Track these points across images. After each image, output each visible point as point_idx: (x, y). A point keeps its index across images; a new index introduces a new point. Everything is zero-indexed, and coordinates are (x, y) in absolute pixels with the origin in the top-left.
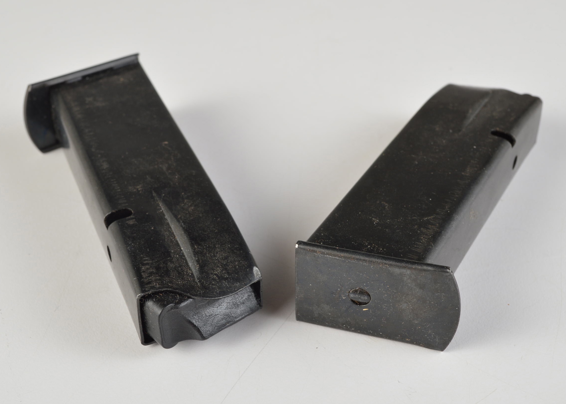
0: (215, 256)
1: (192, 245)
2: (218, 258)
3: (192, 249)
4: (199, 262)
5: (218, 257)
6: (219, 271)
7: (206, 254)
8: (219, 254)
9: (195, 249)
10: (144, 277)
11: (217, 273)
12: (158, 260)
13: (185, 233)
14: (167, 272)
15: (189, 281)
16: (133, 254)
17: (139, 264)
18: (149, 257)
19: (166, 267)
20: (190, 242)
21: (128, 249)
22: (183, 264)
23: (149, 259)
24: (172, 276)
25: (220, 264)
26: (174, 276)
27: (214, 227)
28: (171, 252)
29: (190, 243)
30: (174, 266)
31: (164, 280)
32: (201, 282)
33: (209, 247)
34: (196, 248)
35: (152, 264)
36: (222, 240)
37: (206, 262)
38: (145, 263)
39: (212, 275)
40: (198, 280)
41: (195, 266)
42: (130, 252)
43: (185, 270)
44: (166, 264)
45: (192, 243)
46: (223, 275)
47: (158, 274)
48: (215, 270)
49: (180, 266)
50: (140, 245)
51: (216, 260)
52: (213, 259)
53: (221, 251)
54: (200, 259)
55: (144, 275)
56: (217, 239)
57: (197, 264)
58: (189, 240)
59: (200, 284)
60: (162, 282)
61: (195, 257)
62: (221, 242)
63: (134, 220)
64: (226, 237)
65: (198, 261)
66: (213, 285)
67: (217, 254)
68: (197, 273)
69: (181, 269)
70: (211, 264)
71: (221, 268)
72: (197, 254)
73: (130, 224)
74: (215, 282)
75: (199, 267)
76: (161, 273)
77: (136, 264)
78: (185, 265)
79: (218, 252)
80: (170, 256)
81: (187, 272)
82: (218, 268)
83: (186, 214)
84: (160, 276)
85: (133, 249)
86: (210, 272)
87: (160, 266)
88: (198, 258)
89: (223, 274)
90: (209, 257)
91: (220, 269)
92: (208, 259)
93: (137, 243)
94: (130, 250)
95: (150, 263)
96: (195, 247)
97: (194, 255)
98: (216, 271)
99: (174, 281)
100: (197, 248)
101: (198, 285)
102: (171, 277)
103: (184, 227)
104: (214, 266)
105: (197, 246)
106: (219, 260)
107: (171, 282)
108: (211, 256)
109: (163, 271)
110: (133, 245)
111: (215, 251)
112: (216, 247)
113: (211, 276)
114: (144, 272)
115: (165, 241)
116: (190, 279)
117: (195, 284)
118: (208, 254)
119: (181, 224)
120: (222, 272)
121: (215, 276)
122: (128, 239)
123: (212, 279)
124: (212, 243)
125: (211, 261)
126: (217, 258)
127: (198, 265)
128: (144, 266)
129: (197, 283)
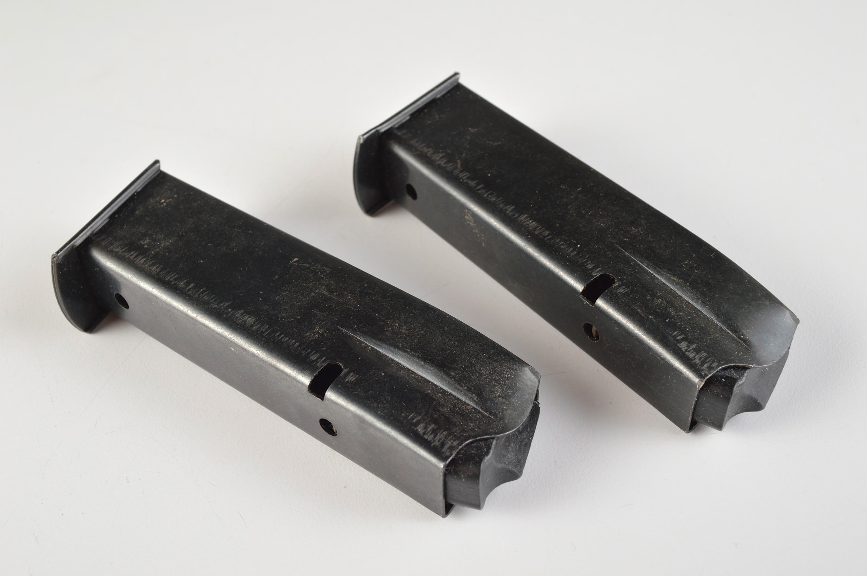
0: (481, 375)
1: (447, 374)
2: (487, 375)
3: (451, 378)
4: (472, 391)
5: (485, 374)
6: (499, 391)
7: (470, 377)
8: (483, 369)
9: (454, 377)
10: (431, 441)
11: (499, 394)
12: (425, 411)
13: (425, 362)
14: (448, 420)
15: (479, 419)
16: (392, 418)
17: (410, 428)
18: (413, 413)
19: (442, 415)
20: (441, 370)
21: (380, 413)
22: (455, 402)
23: (416, 415)
24: (458, 423)
25: (494, 381)
26: (460, 421)
27: (450, 340)
28: (429, 393)
29: (442, 372)
30: (448, 409)
31: (454, 432)
32: (493, 413)
33: (466, 367)
34: (454, 375)
35: (423, 419)
36: (472, 352)
37: (479, 387)
38: (416, 422)
39: (496, 399)
40: (488, 413)
41: (471, 397)
42: (386, 417)
43: (463, 407)
44: (439, 411)
45: (444, 371)
46: (506, 393)
47: (442, 428)
48: (495, 391)
49: (455, 406)
50: (389, 402)
51: (486, 378)
52: (483, 380)
53: (483, 365)
54: (470, 386)
55: (429, 437)
56: (466, 353)
57: (472, 394)
58: (438, 369)
59: (493, 417)
60: (455, 436)
61: (461, 386)
62: (473, 355)
63: (352, 374)
64: (472, 346)
65: (469, 390)
66: (507, 411)
67: (481, 371)
68: (480, 405)
69: (460, 409)
70: (486, 386)
71: (499, 386)
72: (461, 381)
73: (352, 380)
74: (506, 406)
75: (476, 397)
76: (443, 425)
77: (407, 428)
78: (457, 401)
79: (481, 369)
80: (434, 399)
81: (467, 409)
82: (496, 388)
83: (405, 338)
84: (446, 430)
85: (386, 411)
86: (491, 396)
87: (434, 417)
88: (466, 386)
89: (506, 391)
90: (476, 379)
91: (499, 388)
92: (477, 382)
93: (384, 401)
94: (383, 414)
95: (420, 419)
96: (452, 375)
97: (459, 384)
98: (497, 392)
99: (466, 428)
100: (455, 373)
101: (493, 419)
102: (458, 425)
103: (418, 355)
104: (490, 387)
105: (453, 372)
106: (488, 377)
107: (463, 431)
108: (477, 377)
109: (443, 422)
110: (381, 406)
111: (477, 369)
112: (473, 364)
113: (496, 401)
114: (424, 434)
115: (411, 383)
116: (478, 417)
117: (488, 420)
118: (473, 376)
119: (412, 354)
120: (503, 390)
121: (501, 399)
122: (369, 402)
123: (500, 403)
124: (465, 361)
125: (483, 383)
126: (485, 376)
127: (474, 395)
128: (417, 426)
129: (490, 417)
